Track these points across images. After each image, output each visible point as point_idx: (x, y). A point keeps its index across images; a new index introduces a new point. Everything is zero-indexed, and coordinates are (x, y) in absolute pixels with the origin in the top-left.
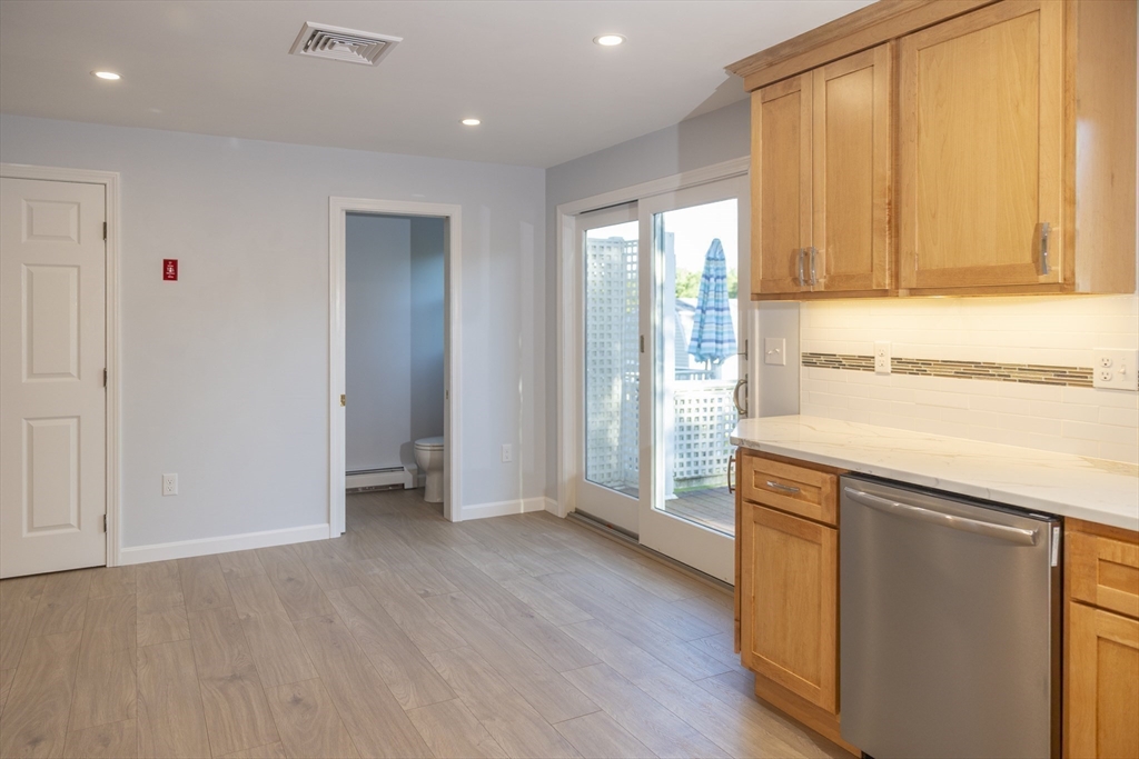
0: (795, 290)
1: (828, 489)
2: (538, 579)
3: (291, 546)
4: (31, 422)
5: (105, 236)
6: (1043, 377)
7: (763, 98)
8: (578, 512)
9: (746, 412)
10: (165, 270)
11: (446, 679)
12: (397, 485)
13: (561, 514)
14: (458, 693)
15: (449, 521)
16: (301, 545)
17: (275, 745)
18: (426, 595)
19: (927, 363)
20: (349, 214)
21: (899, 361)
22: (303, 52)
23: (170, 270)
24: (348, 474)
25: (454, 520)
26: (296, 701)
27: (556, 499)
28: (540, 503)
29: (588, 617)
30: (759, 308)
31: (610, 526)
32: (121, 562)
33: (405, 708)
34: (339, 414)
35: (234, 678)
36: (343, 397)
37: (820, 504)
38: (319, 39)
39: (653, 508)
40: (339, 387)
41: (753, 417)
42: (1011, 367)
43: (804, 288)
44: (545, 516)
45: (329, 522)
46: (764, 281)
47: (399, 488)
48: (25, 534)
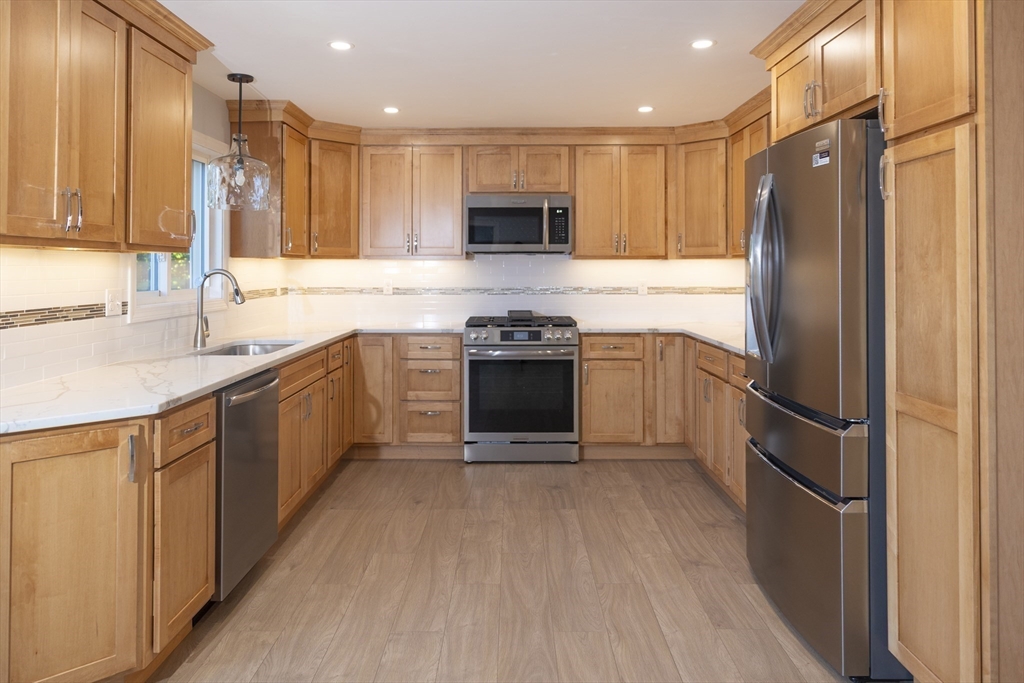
6: (84, 313)
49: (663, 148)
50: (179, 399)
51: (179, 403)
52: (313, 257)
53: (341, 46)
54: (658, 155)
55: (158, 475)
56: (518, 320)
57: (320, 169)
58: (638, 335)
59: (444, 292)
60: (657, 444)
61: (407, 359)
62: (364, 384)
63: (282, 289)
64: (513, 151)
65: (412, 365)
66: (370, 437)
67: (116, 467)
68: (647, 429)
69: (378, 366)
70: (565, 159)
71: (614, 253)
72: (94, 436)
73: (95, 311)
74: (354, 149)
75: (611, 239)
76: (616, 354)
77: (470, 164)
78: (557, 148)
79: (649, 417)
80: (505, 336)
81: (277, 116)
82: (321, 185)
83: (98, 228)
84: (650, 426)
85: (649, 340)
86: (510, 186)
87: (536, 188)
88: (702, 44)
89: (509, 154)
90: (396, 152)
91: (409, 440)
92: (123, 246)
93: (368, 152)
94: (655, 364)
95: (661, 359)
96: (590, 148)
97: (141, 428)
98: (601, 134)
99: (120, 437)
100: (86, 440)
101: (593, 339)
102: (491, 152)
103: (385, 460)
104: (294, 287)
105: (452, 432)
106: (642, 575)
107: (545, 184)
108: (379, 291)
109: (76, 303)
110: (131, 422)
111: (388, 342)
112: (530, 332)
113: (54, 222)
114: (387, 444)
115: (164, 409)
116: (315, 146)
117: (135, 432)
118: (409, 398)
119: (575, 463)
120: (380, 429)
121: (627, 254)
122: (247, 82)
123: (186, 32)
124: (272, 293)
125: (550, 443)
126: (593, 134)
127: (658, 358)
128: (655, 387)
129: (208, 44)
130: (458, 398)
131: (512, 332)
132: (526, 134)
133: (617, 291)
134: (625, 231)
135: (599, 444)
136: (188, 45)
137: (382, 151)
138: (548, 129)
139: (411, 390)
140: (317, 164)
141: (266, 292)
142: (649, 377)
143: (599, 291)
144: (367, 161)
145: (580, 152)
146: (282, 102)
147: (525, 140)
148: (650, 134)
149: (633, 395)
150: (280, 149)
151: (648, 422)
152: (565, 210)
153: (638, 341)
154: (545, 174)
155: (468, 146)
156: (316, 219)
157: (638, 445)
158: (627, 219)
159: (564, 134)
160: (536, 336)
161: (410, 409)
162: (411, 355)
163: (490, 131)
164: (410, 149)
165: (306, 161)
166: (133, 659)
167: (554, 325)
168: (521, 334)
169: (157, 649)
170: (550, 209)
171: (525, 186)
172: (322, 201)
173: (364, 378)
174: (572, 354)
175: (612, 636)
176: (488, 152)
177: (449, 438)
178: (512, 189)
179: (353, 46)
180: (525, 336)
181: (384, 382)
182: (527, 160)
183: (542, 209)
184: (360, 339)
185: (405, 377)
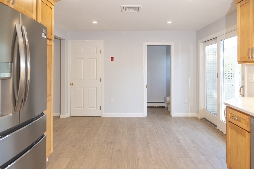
0: (249, 60)
1: (248, 121)
2: (185, 133)
3: (135, 117)
4: (89, 88)
5: (101, 53)
7: (240, 5)
8: (204, 118)
9: (243, 96)
10: (111, 59)
11: (151, 153)
12: (163, 106)
13: (200, 118)
14: (152, 157)
15: (171, 116)
16: (137, 117)
17: (110, 158)
18: (157, 132)
20: (148, 45)
22: (124, 12)
23: (112, 59)
24: (148, 103)
25: (172, 116)
26: (119, 150)
27: (199, 114)
28: (195, 115)
29: (194, 145)
30: (247, 66)
31: (211, 123)
32: (103, 116)
33: (139, 157)
34: (145, 90)
35: (111, 142)
36: (146, 86)
37: (246, 125)
38: (125, 9)
39: (220, 120)
40: (145, 83)
41: (245, 97)
43: (251, 60)
44: (196, 118)
45: (143, 113)
46: (241, 58)
47: (163, 107)
48: (88, 108)
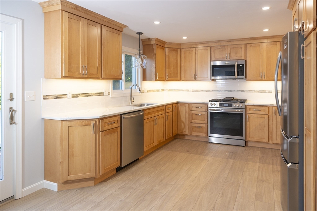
6: (98, 95)
7: (68, 16)
19: (79, 94)
21: (73, 94)
42: (93, 94)
46: (69, 73)
49: (279, 42)
50: (107, 115)
51: (106, 116)
52: (167, 81)
53: (157, 23)
54: (277, 45)
55: (101, 133)
56: (227, 100)
57: (169, 56)
58: (267, 106)
59: (207, 91)
60: (274, 144)
61: (192, 111)
62: (180, 117)
63: (161, 90)
64: (226, 47)
65: (193, 112)
66: (182, 132)
67: (90, 130)
68: (270, 138)
69: (184, 112)
70: (243, 49)
71: (261, 79)
72: (85, 122)
73: (101, 94)
74: (179, 50)
75: (260, 74)
76: (259, 112)
77: (213, 52)
78: (241, 45)
79: (271, 134)
80: (221, 105)
81: (154, 42)
82: (169, 61)
83: (93, 74)
84: (271, 137)
85: (271, 108)
86: (225, 58)
87: (234, 58)
88: (266, 8)
89: (225, 48)
90: (191, 50)
91: (193, 134)
92: (101, 78)
93: (183, 50)
94: (273, 116)
95: (275, 115)
96: (252, 44)
97: (96, 121)
98: (256, 39)
99: (91, 123)
100: (84, 123)
101: (250, 107)
102: (219, 48)
103: (186, 139)
104: (166, 89)
105: (205, 133)
106: (242, 181)
107: (237, 57)
108: (188, 90)
109: (96, 92)
110: (94, 120)
111: (187, 105)
112: (229, 104)
113: (80, 73)
114: (187, 135)
115: (101, 117)
116: (167, 49)
117: (95, 122)
118: (193, 122)
119: (244, 146)
120: (184, 130)
121: (265, 79)
122: (141, 34)
123: (118, 24)
124: (158, 91)
125: (235, 139)
126: (253, 40)
127: (274, 114)
128: (273, 124)
129: (126, 26)
130: (207, 123)
131: (223, 104)
132: (230, 41)
133: (264, 91)
134: (265, 72)
135: (253, 141)
136: (120, 27)
137: (187, 50)
138: (238, 39)
139: (193, 120)
140: (168, 55)
141: (156, 91)
142: (271, 121)
143: (258, 92)
144: (183, 53)
145: (248, 46)
146: (154, 38)
147: (230, 43)
148: (274, 38)
149: (265, 126)
150: (155, 51)
151: (270, 136)
152: (243, 65)
153: (267, 109)
154: (236, 54)
155: (212, 46)
156: (168, 70)
157: (266, 143)
158: (265, 67)
159: (243, 40)
160: (231, 105)
161: (193, 125)
162: (193, 109)
163: (219, 41)
164: (195, 48)
165: (165, 54)
166: (95, 175)
167: (240, 102)
168: (226, 104)
169: (101, 174)
170: (237, 65)
171: (230, 58)
172: (169, 65)
173: (180, 115)
174: (243, 112)
175: (220, 195)
176: (218, 48)
177: (204, 135)
178: (226, 59)
179: (160, 22)
180: (227, 105)
181: (186, 117)
182: (231, 49)
183: (235, 65)
184: (179, 104)
185: (191, 116)
